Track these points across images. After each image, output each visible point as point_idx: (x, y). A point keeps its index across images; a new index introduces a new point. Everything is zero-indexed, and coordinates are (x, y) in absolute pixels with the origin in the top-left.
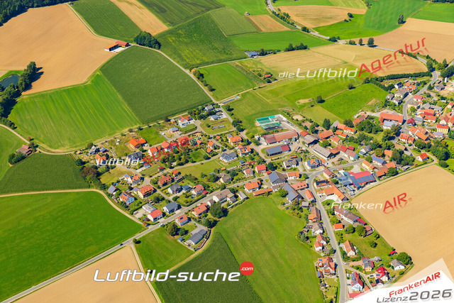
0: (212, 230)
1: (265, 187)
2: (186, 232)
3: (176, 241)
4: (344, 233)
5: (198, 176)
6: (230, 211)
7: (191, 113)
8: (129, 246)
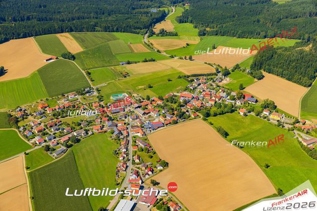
0: (69, 149)
1: (104, 129)
2: (54, 150)
3: (47, 154)
4: (137, 151)
5: (70, 123)
6: (82, 140)
7: (77, 92)
8: (22, 156)
